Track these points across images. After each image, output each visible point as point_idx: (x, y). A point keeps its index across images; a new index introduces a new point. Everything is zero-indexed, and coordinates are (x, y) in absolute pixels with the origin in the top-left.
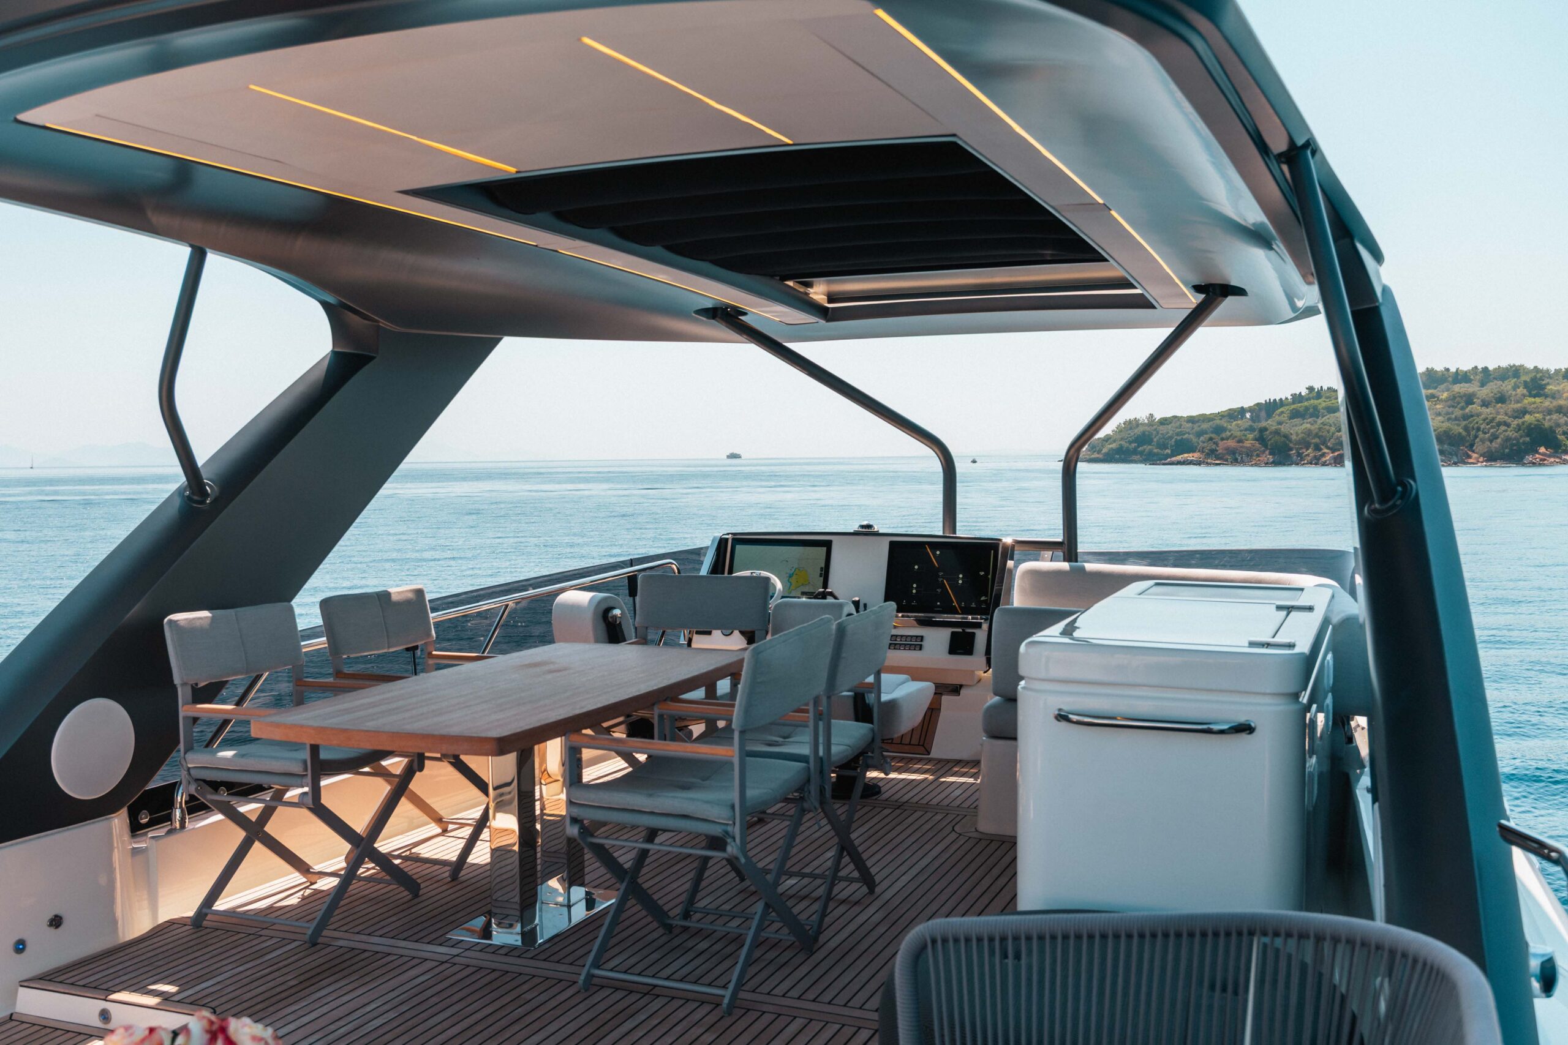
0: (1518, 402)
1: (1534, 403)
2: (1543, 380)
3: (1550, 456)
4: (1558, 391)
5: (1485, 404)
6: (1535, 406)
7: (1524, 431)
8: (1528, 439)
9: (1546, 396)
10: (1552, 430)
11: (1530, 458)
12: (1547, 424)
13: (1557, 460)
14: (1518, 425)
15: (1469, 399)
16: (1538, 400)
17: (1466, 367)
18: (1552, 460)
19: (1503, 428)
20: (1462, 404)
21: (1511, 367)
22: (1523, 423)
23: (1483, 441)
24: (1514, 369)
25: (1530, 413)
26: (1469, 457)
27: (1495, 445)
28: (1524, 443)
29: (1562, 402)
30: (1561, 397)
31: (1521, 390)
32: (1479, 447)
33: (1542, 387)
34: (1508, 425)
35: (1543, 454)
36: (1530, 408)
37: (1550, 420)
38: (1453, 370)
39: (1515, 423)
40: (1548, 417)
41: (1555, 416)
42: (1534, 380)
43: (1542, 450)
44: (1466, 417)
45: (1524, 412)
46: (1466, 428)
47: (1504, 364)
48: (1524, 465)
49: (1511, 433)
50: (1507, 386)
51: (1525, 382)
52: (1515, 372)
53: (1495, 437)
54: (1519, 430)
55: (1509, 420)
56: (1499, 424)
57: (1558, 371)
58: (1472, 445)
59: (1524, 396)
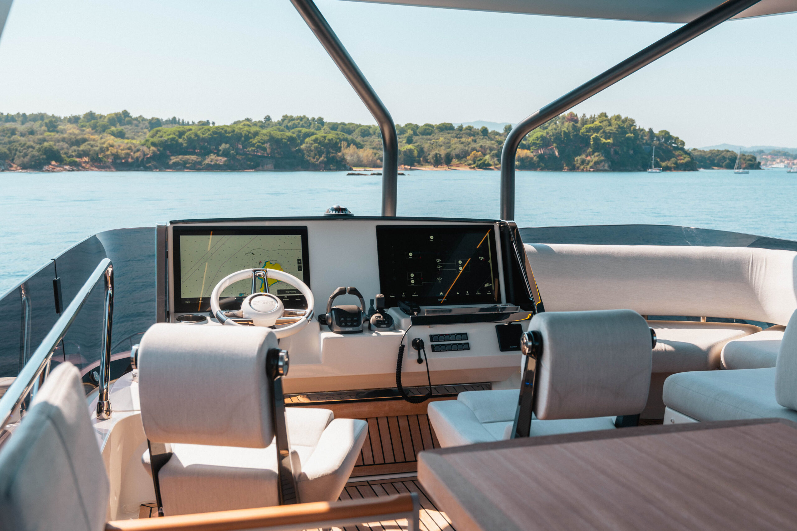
0: (41, 134)
1: (50, 135)
2: (56, 123)
3: (57, 166)
4: (64, 129)
5: (22, 135)
6: (50, 137)
7: (42, 151)
8: (44, 156)
9: (57, 132)
10: (58, 152)
11: (46, 167)
12: (56, 148)
13: (62, 169)
14: (39, 148)
15: (13, 132)
16: (52, 134)
17: (13, 113)
18: (58, 169)
19: (31, 149)
20: (9, 135)
21: (39, 114)
22: (42, 147)
23: (19, 157)
24: (40, 115)
25: (47, 141)
26: (11, 166)
27: (26, 159)
28: (43, 159)
29: (65, 135)
30: (66, 133)
31: (44, 128)
32: (18, 161)
33: (55, 127)
34: (33, 148)
35: (54, 165)
36: (47, 138)
37: (58, 145)
38: (5, 114)
39: (37, 147)
40: (57, 144)
41: (61, 144)
42: (51, 122)
43: (53, 163)
44: (10, 142)
45: (44, 140)
46: (9, 149)
47: (36, 112)
48: (43, 171)
49: (35, 153)
50: (36, 126)
51: (46, 123)
52: (41, 117)
53: (26, 155)
54: (40, 151)
55: (34, 145)
56: (29, 147)
57: (65, 118)
58: (13, 159)
59: (45, 131)
